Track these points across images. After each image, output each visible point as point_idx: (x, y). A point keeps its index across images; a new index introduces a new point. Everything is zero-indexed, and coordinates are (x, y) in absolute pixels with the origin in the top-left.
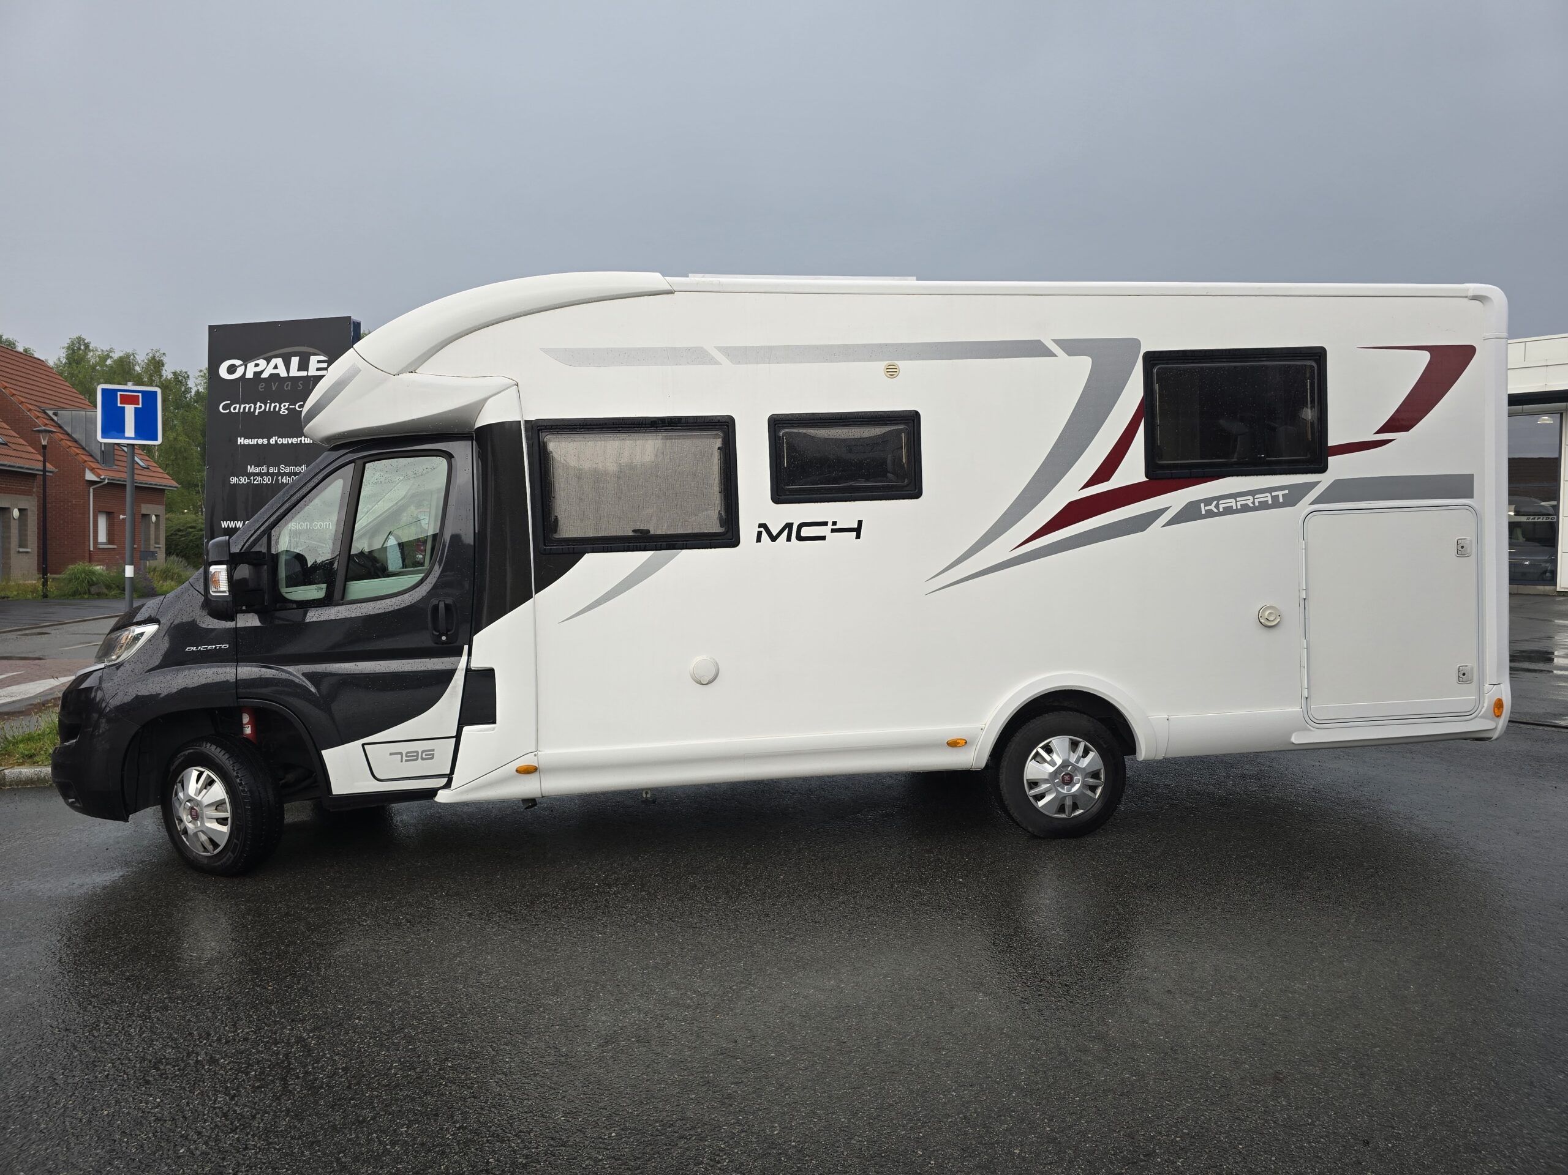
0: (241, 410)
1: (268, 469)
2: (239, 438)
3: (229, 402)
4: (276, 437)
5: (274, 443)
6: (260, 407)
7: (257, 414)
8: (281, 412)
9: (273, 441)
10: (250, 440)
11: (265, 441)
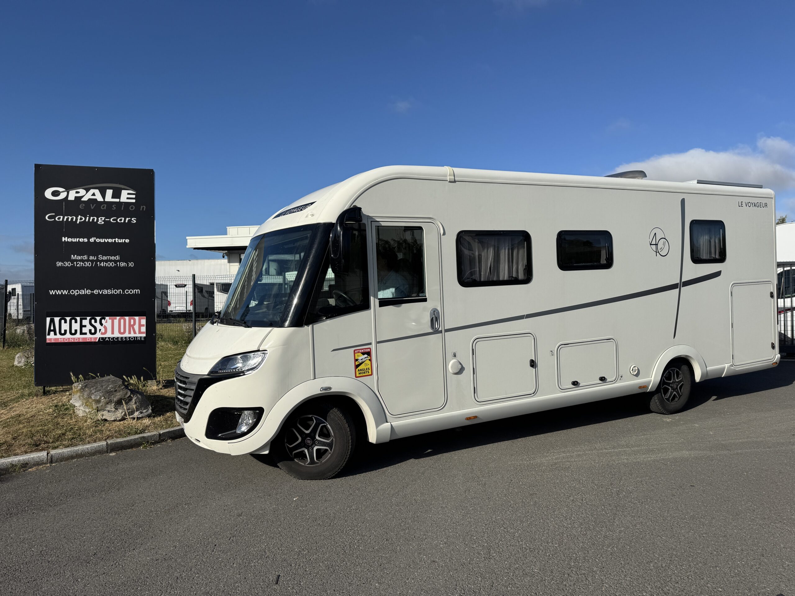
0: (65, 220)
1: (88, 258)
2: (63, 238)
3: (54, 214)
4: (95, 238)
5: (93, 241)
6: (81, 219)
7: (78, 222)
8: (98, 223)
9: (92, 240)
10: (73, 239)
11: (86, 240)
